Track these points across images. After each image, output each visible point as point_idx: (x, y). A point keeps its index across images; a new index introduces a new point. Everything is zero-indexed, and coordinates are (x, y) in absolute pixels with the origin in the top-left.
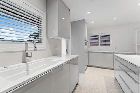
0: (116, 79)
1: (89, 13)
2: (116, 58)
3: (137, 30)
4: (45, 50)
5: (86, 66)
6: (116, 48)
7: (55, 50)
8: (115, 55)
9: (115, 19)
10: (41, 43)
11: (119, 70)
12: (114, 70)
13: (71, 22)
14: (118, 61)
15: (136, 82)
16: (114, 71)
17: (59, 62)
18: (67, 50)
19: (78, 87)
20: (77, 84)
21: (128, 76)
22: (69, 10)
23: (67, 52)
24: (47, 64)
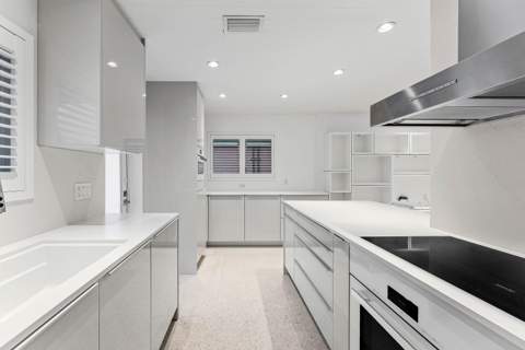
0: (286, 273)
1: (213, 65)
2: (288, 212)
3: (330, 134)
4: (30, 201)
5: (199, 245)
6: (286, 182)
7: (77, 199)
8: (285, 205)
9: (285, 96)
10: (8, 170)
11: (294, 246)
12: (281, 246)
13: (148, 82)
14: (292, 220)
15: (329, 268)
16: (281, 249)
17: (115, 247)
18: (125, 193)
19: (178, 326)
20: (175, 319)
21: (314, 258)
22: (143, 41)
23: (126, 202)
24: (44, 264)
